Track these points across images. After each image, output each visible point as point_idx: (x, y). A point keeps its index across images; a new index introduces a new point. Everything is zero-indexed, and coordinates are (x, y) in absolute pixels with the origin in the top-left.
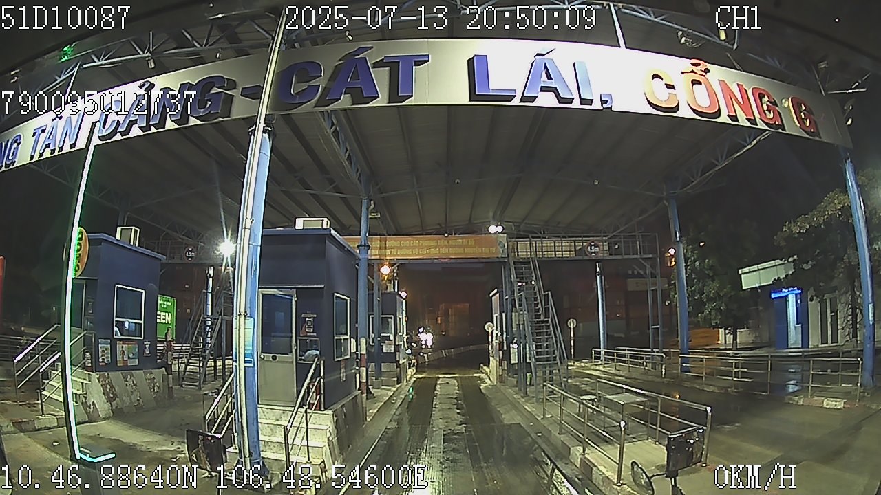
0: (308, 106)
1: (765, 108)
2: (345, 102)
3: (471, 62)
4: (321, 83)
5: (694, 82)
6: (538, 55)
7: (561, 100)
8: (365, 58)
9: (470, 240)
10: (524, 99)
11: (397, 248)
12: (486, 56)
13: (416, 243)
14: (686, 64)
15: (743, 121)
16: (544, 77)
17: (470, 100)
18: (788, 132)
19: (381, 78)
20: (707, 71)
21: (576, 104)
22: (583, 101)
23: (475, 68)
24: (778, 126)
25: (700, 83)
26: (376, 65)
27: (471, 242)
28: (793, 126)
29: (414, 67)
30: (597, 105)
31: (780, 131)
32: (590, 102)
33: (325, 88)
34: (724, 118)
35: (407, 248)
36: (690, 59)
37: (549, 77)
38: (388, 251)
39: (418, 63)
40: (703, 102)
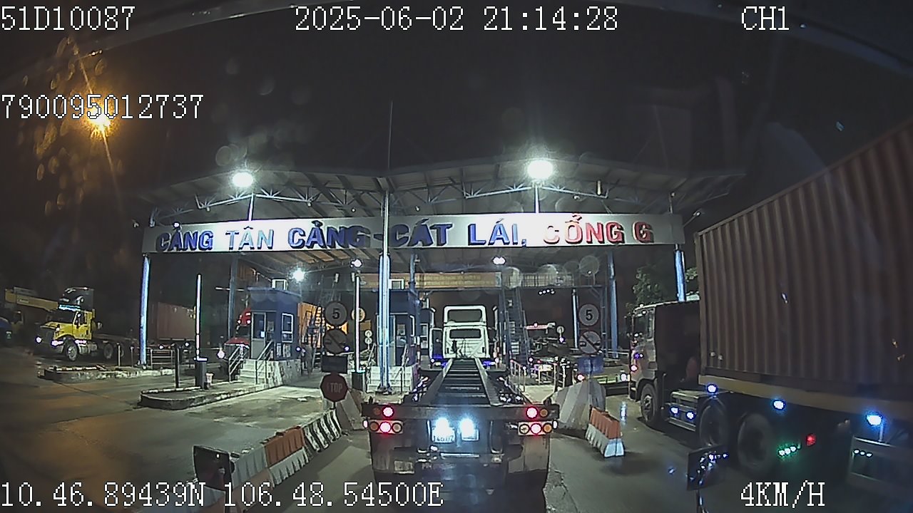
0: (405, 246)
1: (613, 233)
2: (420, 245)
3: (469, 227)
4: (409, 235)
5: (571, 226)
6: (498, 222)
7: (505, 244)
8: (426, 225)
9: (477, 276)
10: (490, 244)
11: (430, 281)
12: (475, 225)
13: (443, 278)
14: (569, 216)
15: (596, 242)
16: (499, 233)
17: (469, 244)
18: (626, 243)
19: (433, 233)
20: (581, 218)
21: (511, 245)
22: (514, 244)
23: (472, 229)
24: (620, 242)
25: (573, 226)
26: (431, 228)
27: (479, 278)
28: (631, 240)
29: (447, 230)
30: (520, 245)
31: (620, 244)
32: (517, 243)
33: (411, 238)
34: (584, 243)
35: (438, 281)
36: (573, 213)
37: (501, 233)
38: (425, 283)
39: (448, 228)
40: (573, 236)
